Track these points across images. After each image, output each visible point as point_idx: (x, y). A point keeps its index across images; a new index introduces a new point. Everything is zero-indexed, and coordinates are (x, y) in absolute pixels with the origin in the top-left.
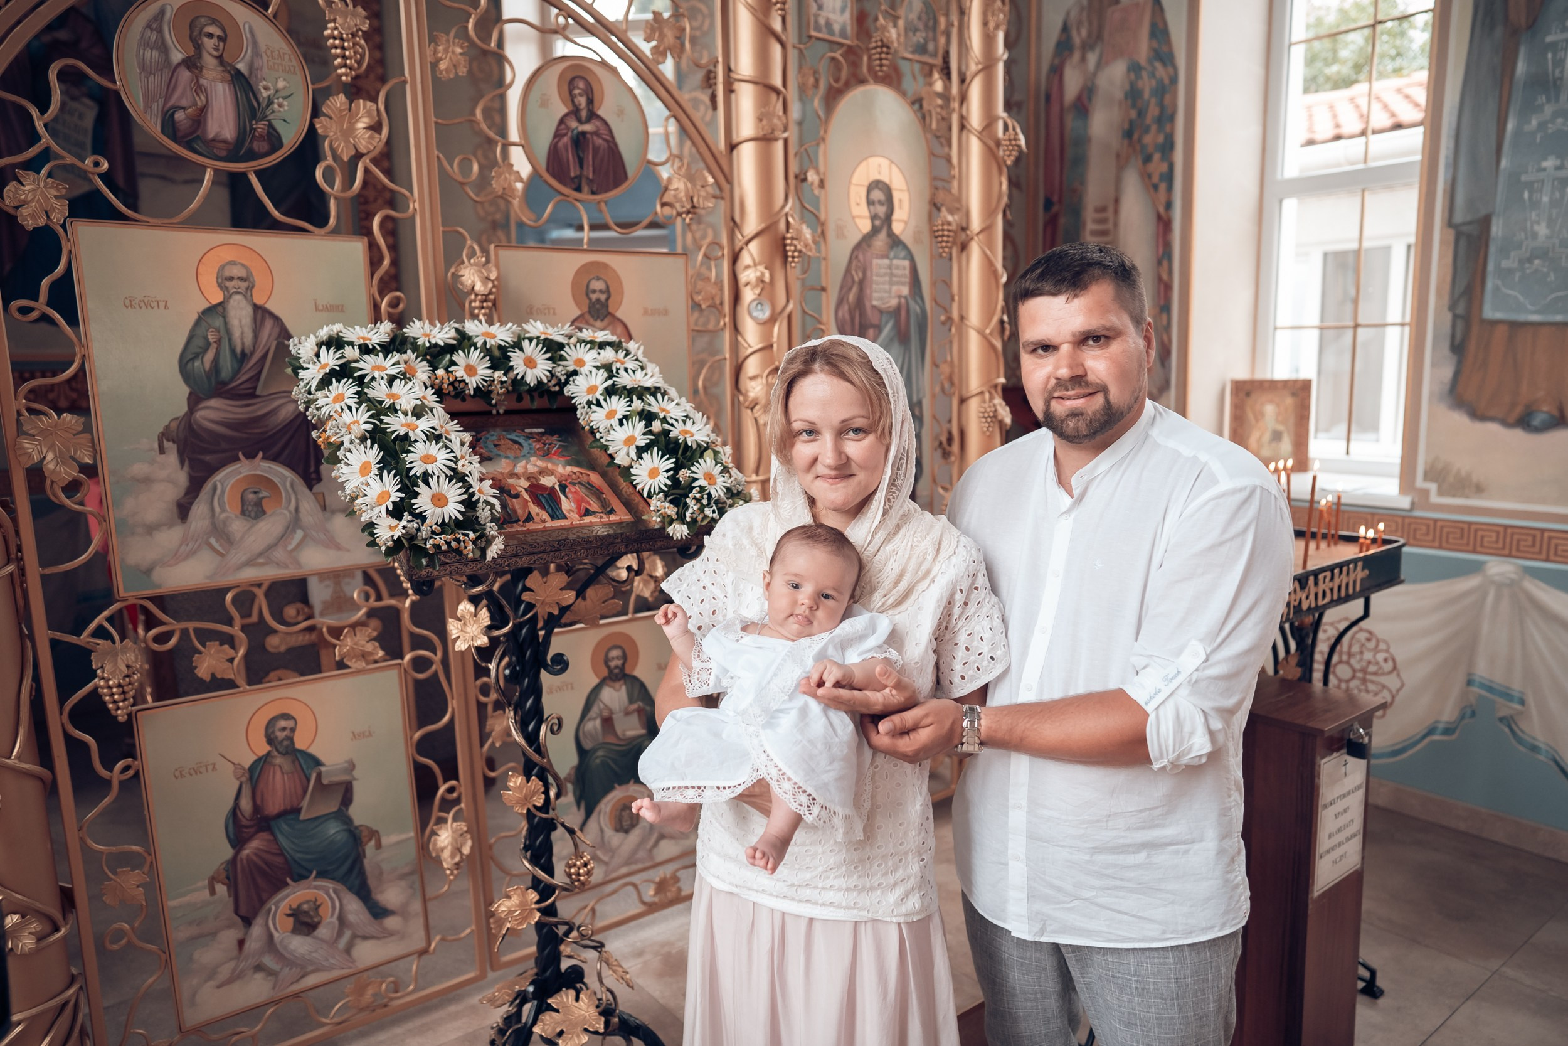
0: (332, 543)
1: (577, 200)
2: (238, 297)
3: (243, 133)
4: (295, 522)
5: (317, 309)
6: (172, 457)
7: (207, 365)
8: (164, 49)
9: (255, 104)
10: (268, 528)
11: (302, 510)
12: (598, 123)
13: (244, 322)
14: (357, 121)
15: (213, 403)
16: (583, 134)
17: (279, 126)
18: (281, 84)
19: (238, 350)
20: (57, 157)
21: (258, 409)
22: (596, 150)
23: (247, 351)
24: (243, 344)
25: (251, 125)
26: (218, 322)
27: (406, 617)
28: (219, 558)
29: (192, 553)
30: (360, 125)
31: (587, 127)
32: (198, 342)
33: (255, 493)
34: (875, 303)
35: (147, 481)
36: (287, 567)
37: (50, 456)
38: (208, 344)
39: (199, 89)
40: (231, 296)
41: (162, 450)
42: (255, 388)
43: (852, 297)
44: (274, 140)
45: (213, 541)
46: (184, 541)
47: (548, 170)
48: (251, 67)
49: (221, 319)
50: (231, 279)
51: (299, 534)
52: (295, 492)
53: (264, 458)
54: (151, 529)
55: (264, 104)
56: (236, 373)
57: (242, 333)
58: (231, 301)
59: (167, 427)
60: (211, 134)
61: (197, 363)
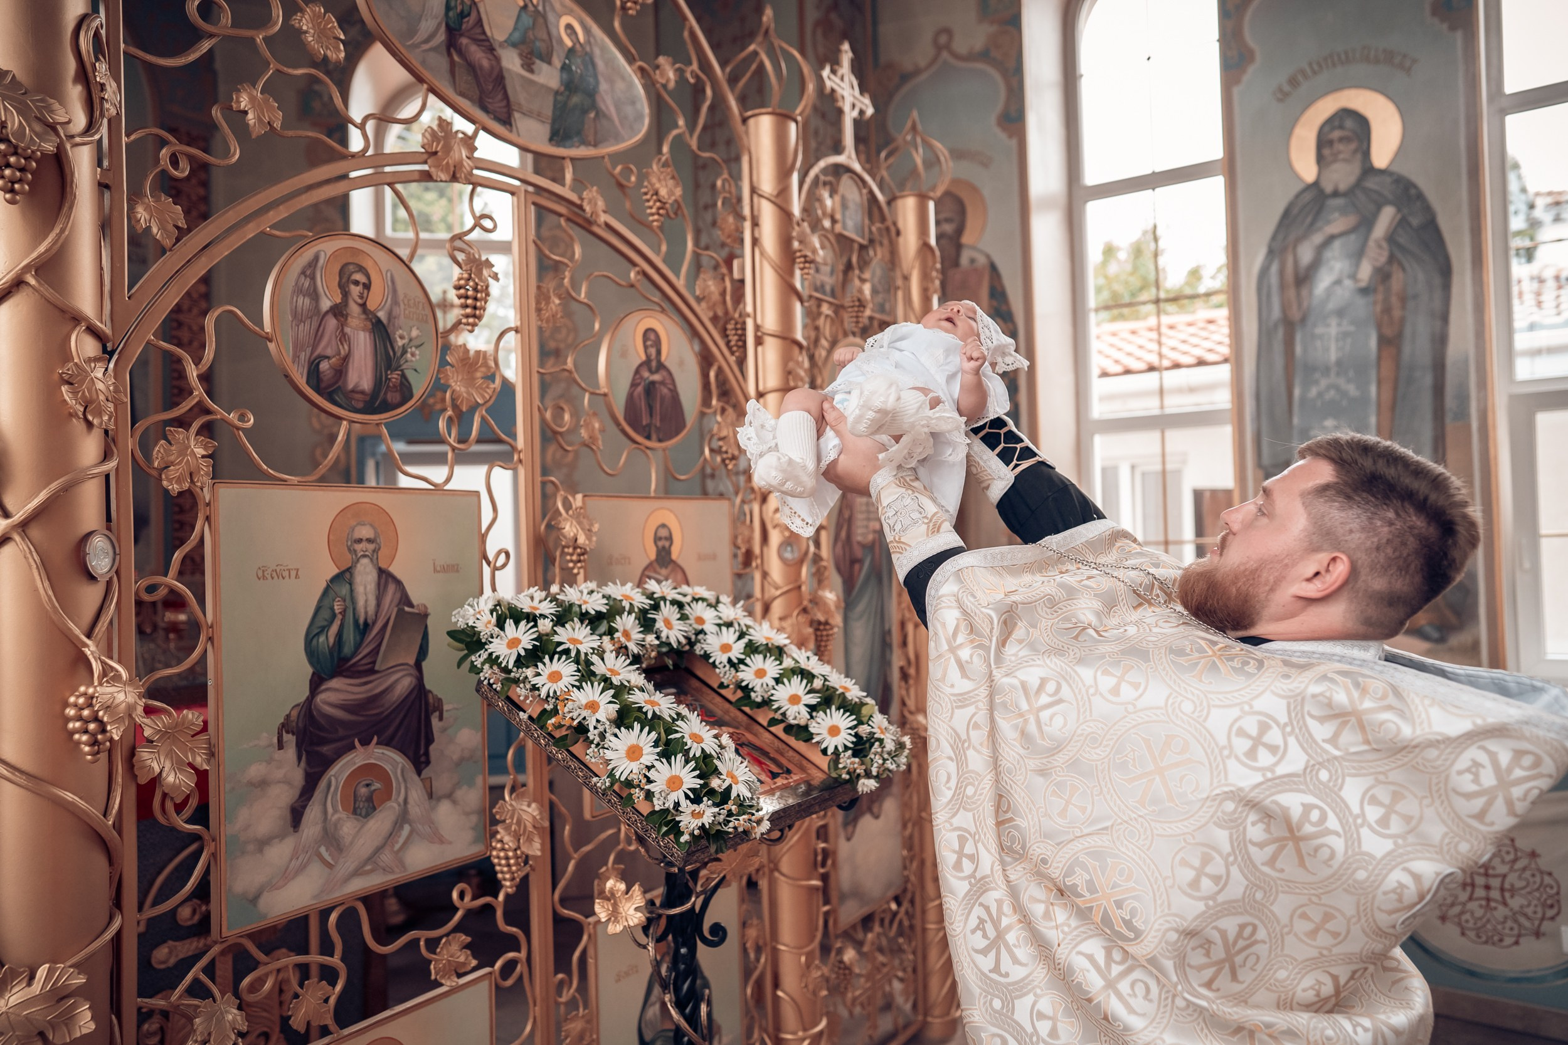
0: (437, 838)
1: (647, 448)
2: (365, 561)
3: (379, 382)
4: (403, 817)
5: (435, 570)
6: (290, 752)
7: (331, 640)
8: (315, 296)
9: (391, 353)
10: (380, 823)
11: (411, 801)
12: (665, 373)
13: (369, 587)
14: (476, 370)
15: (335, 683)
16: (653, 383)
17: (410, 374)
18: (415, 333)
19: (361, 621)
20: (208, 412)
21: (377, 686)
22: (663, 398)
23: (370, 621)
24: (366, 613)
25: (387, 375)
26: (344, 590)
27: (499, 913)
28: (327, 870)
29: (302, 868)
30: (479, 375)
31: (656, 377)
32: (325, 614)
33: (368, 785)
34: (859, 538)
35: (263, 784)
36: (393, 872)
37: (168, 765)
38: (334, 616)
39: (343, 337)
40: (358, 560)
41: (281, 746)
42: (374, 662)
43: (843, 534)
44: (405, 391)
45: (323, 850)
46: (295, 855)
47: (625, 419)
48: (390, 315)
49: (348, 586)
50: (360, 541)
51: (407, 828)
52: (405, 780)
53: (377, 744)
54: (262, 844)
55: (399, 354)
56: (358, 647)
57: (366, 601)
58: (359, 565)
59: (288, 716)
60: (350, 386)
61: (322, 639)
